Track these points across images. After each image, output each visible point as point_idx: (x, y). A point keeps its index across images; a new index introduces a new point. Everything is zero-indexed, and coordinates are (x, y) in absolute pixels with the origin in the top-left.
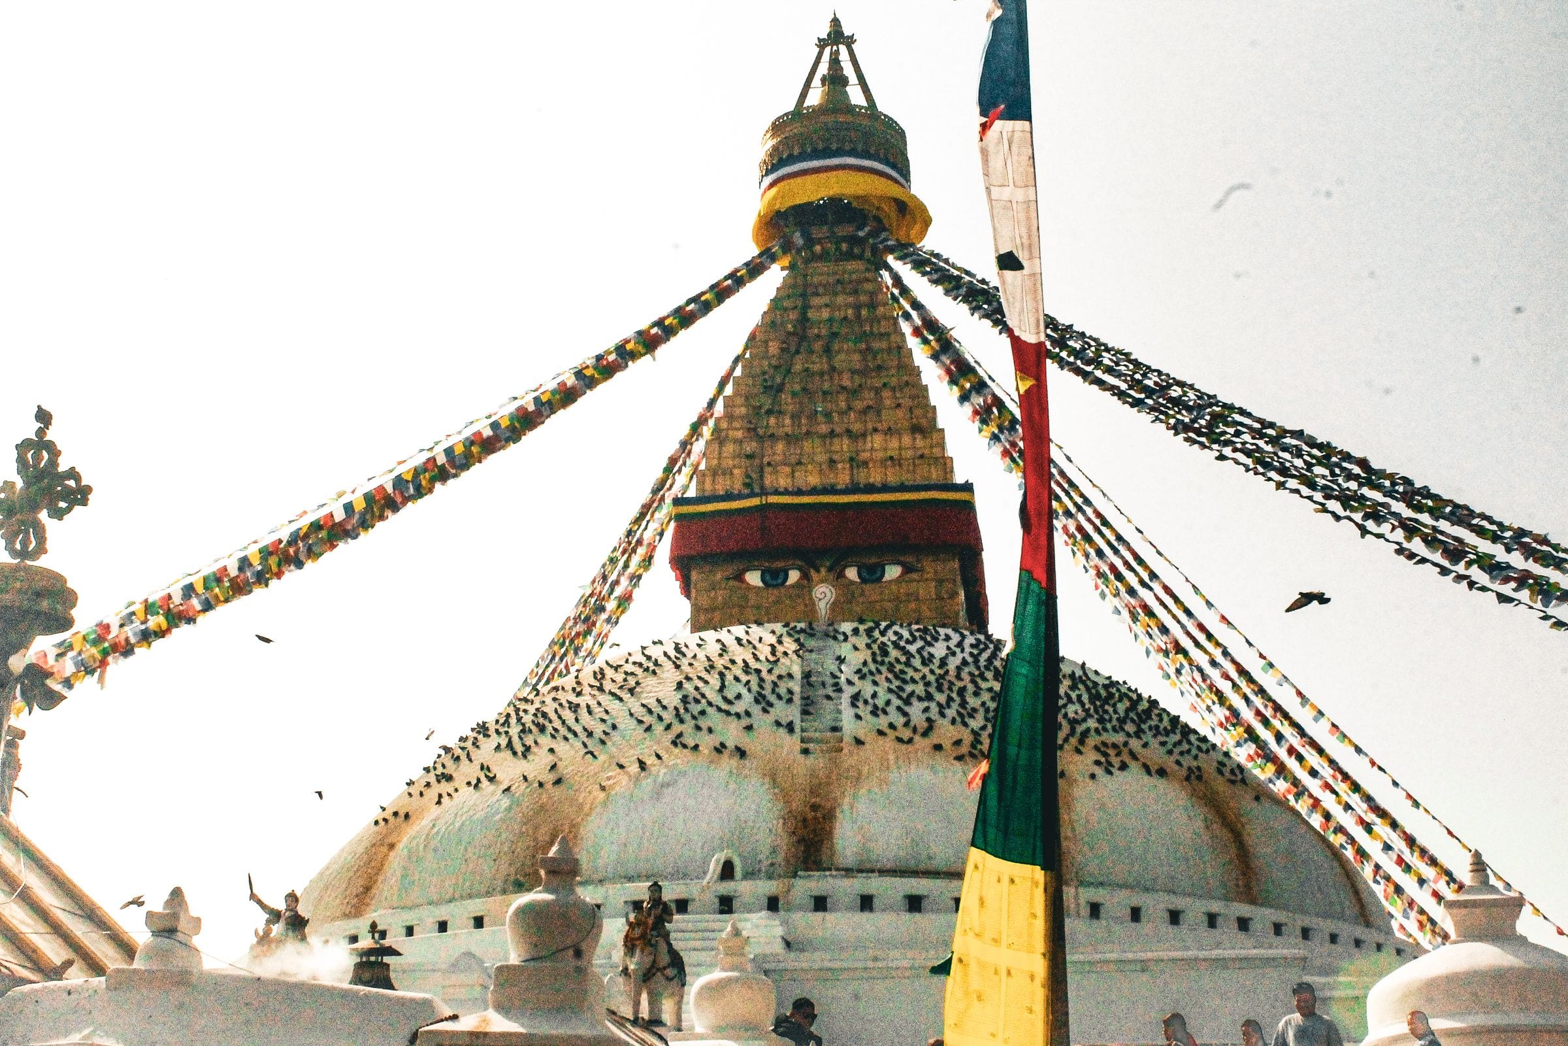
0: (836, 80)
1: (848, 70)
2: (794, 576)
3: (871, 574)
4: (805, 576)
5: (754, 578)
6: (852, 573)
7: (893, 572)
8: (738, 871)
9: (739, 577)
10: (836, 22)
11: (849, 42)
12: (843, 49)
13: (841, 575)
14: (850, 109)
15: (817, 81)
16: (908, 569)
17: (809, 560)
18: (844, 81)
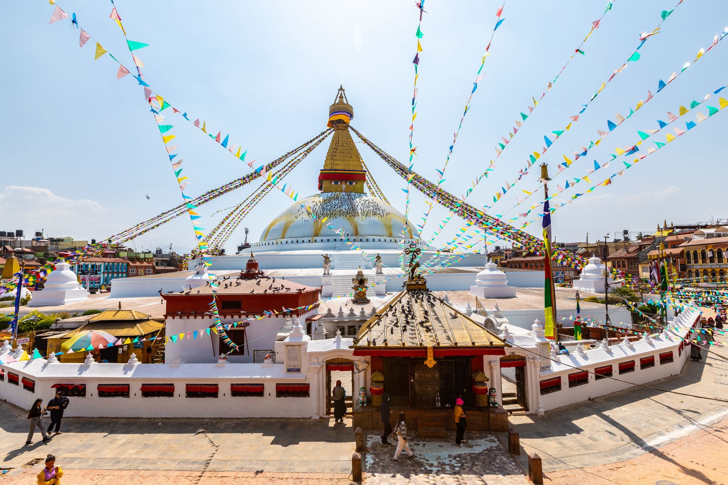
0: (341, 97)
1: (343, 96)
2: (339, 183)
3: (351, 183)
4: (341, 183)
5: (333, 183)
6: (348, 183)
7: (354, 183)
8: (349, 235)
9: (331, 183)
10: (341, 86)
11: (344, 90)
12: (342, 91)
13: (346, 183)
14: (344, 104)
15: (338, 97)
16: (356, 183)
17: (341, 180)
18: (343, 98)
